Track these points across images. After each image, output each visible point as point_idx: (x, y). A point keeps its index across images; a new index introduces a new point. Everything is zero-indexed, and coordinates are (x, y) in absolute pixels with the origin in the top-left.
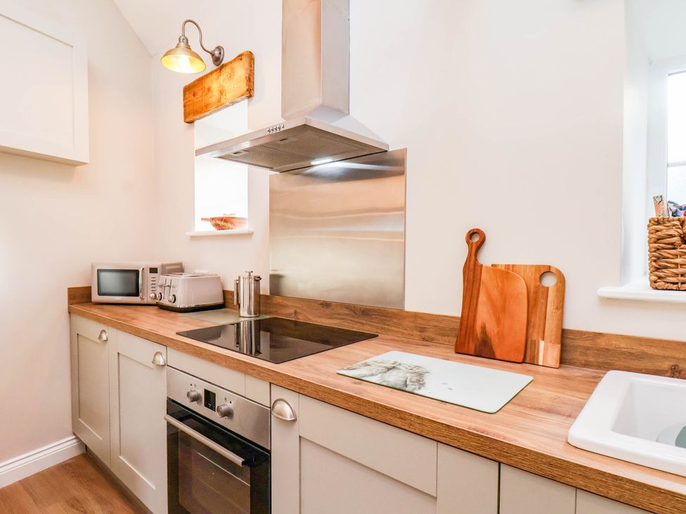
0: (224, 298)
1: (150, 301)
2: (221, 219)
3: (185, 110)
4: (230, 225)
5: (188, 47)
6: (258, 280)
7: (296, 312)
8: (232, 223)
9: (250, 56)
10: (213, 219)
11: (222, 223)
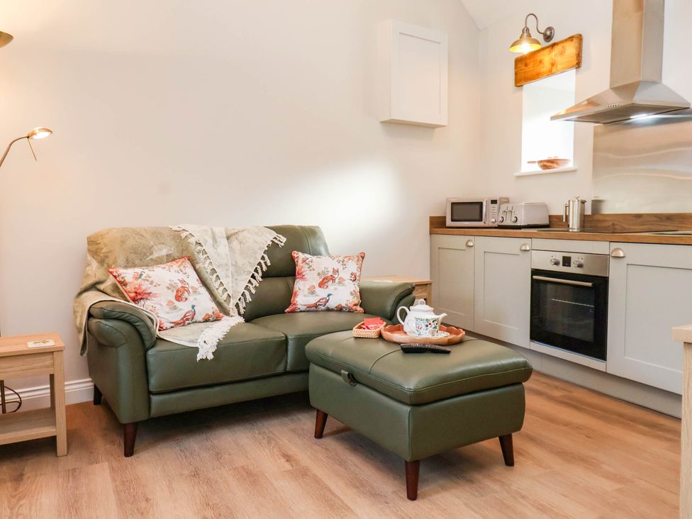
0: (550, 221)
1: (491, 225)
2: (549, 161)
3: (516, 77)
4: (555, 165)
5: (529, 36)
6: (583, 202)
7: (613, 224)
8: (557, 164)
9: (580, 38)
10: (541, 161)
11: (549, 164)
